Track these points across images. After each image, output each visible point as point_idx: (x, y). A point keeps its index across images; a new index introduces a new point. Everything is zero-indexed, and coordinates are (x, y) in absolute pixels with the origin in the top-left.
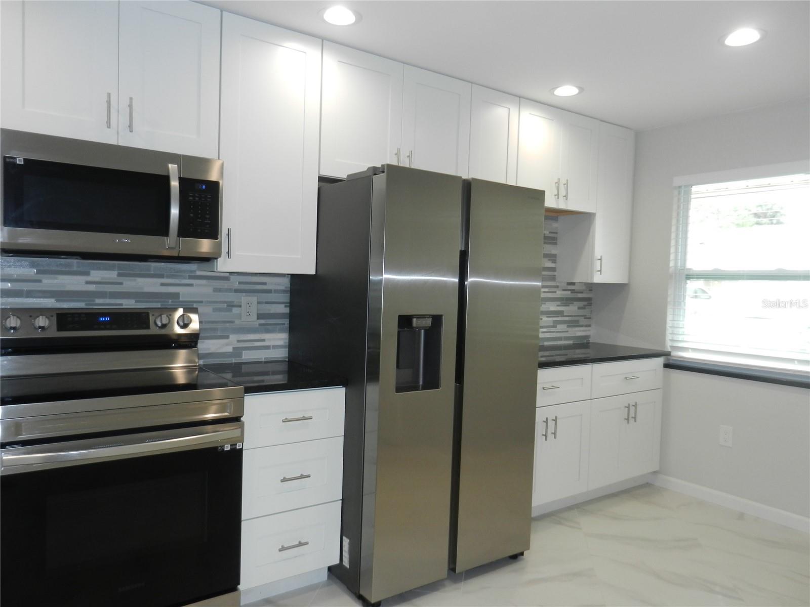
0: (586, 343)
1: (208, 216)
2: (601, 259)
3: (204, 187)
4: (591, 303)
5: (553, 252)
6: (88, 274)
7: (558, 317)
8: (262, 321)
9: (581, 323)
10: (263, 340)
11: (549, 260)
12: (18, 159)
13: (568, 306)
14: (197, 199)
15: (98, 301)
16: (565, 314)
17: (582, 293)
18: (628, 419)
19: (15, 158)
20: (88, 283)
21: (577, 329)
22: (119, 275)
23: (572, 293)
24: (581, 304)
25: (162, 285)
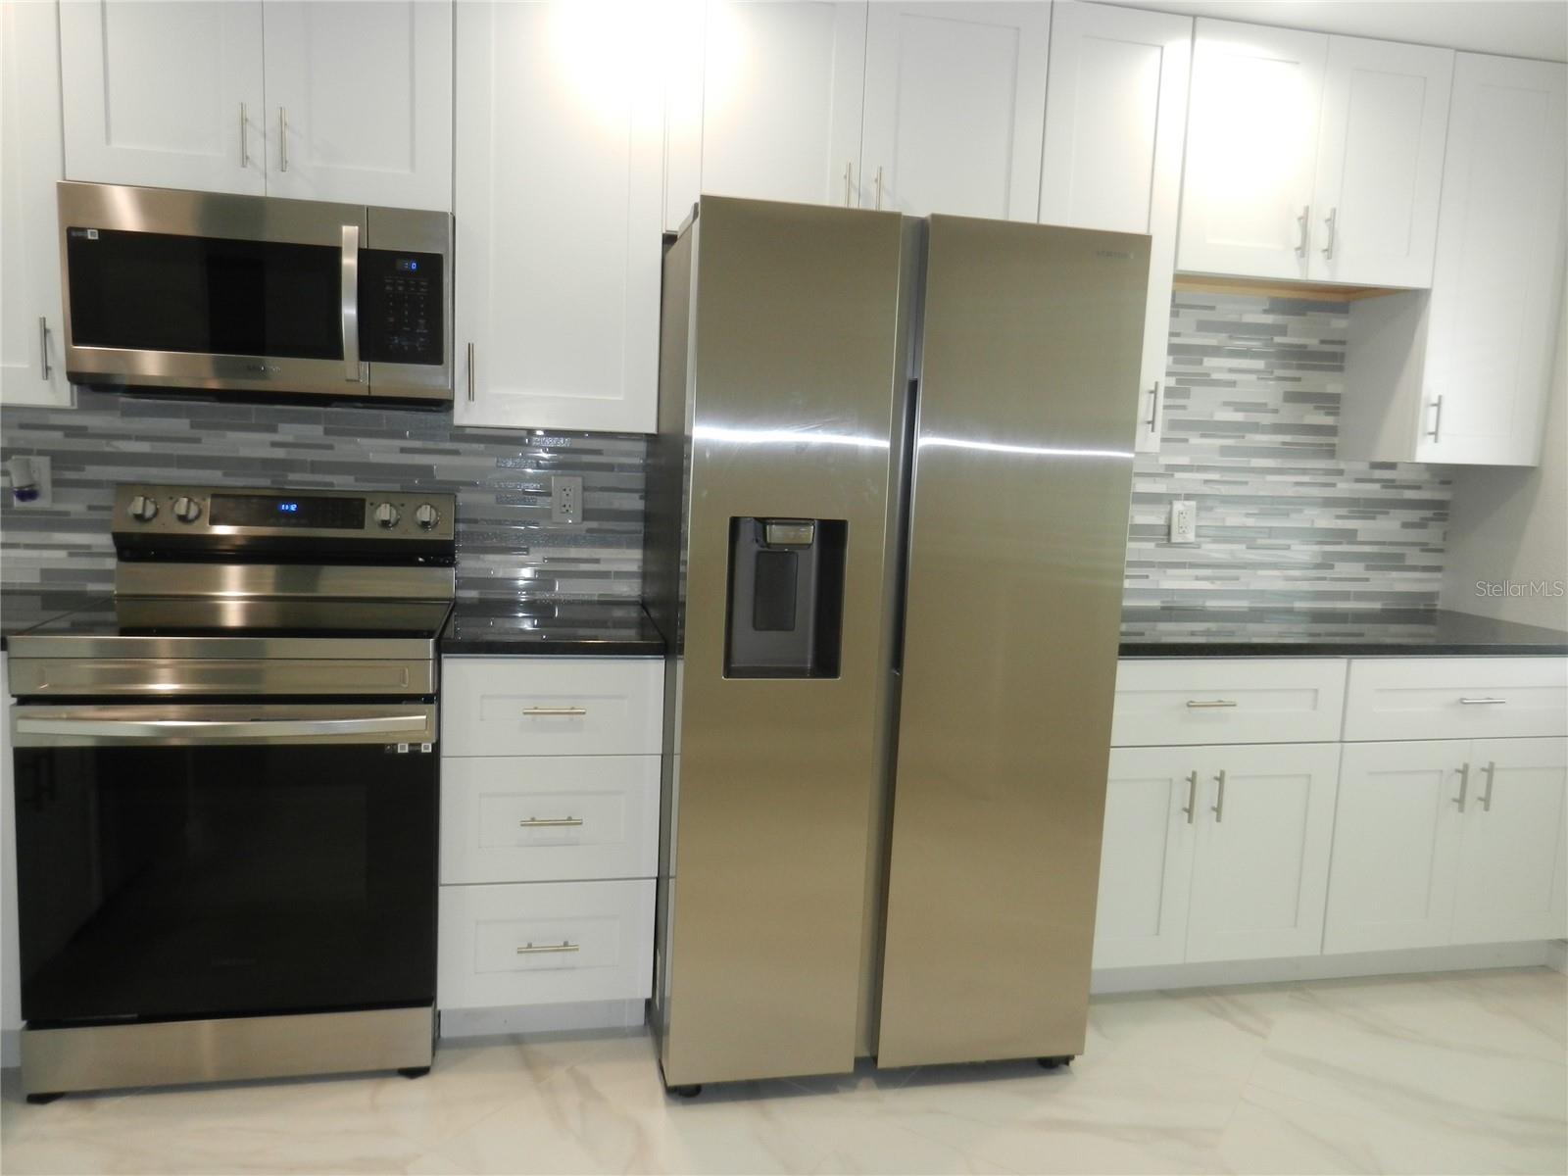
0: (1426, 611)
1: (422, 321)
2: (1438, 405)
3: (414, 266)
4: (1446, 514)
5: (1331, 388)
6: (273, 429)
7: (1340, 543)
8: (594, 525)
9: (1409, 562)
10: (597, 561)
11: (1317, 408)
12: (89, 231)
13: (1374, 518)
14: (400, 288)
15: (292, 477)
16: (1360, 538)
17: (1418, 488)
18: (1461, 801)
19: (84, 230)
20: (274, 444)
21: (1395, 574)
22: (327, 432)
23: (1384, 487)
24: (1414, 515)
25: (403, 450)
